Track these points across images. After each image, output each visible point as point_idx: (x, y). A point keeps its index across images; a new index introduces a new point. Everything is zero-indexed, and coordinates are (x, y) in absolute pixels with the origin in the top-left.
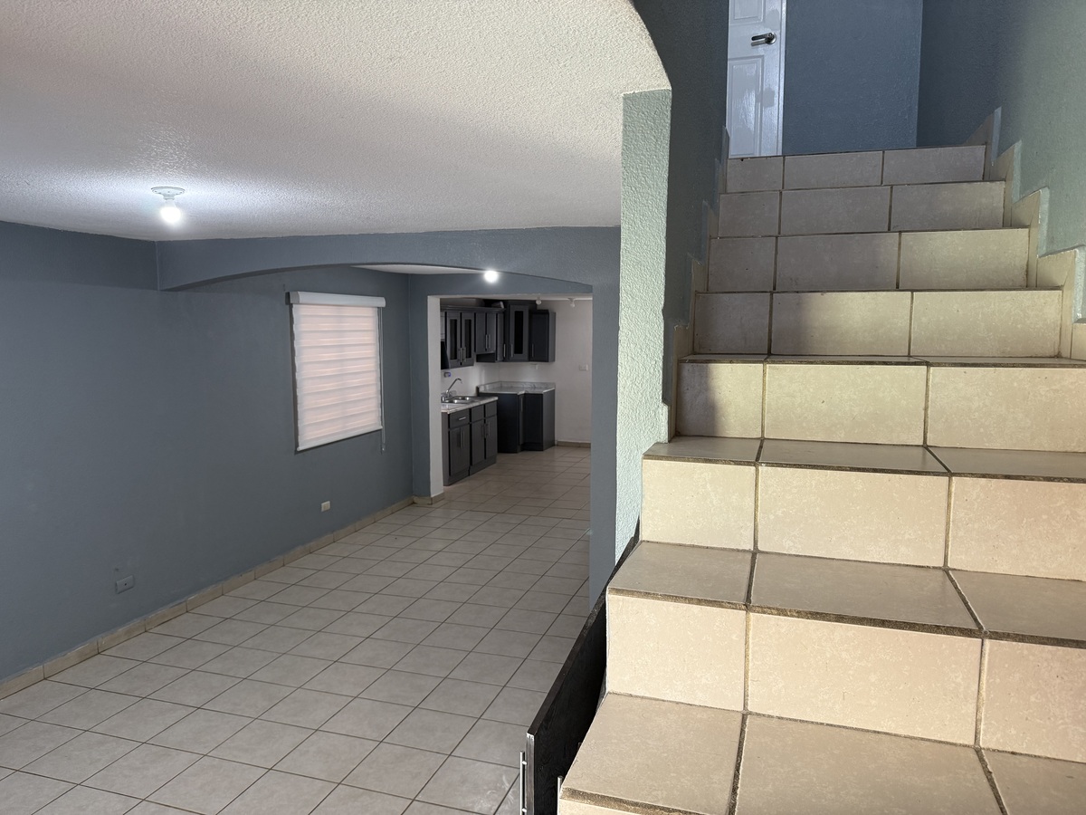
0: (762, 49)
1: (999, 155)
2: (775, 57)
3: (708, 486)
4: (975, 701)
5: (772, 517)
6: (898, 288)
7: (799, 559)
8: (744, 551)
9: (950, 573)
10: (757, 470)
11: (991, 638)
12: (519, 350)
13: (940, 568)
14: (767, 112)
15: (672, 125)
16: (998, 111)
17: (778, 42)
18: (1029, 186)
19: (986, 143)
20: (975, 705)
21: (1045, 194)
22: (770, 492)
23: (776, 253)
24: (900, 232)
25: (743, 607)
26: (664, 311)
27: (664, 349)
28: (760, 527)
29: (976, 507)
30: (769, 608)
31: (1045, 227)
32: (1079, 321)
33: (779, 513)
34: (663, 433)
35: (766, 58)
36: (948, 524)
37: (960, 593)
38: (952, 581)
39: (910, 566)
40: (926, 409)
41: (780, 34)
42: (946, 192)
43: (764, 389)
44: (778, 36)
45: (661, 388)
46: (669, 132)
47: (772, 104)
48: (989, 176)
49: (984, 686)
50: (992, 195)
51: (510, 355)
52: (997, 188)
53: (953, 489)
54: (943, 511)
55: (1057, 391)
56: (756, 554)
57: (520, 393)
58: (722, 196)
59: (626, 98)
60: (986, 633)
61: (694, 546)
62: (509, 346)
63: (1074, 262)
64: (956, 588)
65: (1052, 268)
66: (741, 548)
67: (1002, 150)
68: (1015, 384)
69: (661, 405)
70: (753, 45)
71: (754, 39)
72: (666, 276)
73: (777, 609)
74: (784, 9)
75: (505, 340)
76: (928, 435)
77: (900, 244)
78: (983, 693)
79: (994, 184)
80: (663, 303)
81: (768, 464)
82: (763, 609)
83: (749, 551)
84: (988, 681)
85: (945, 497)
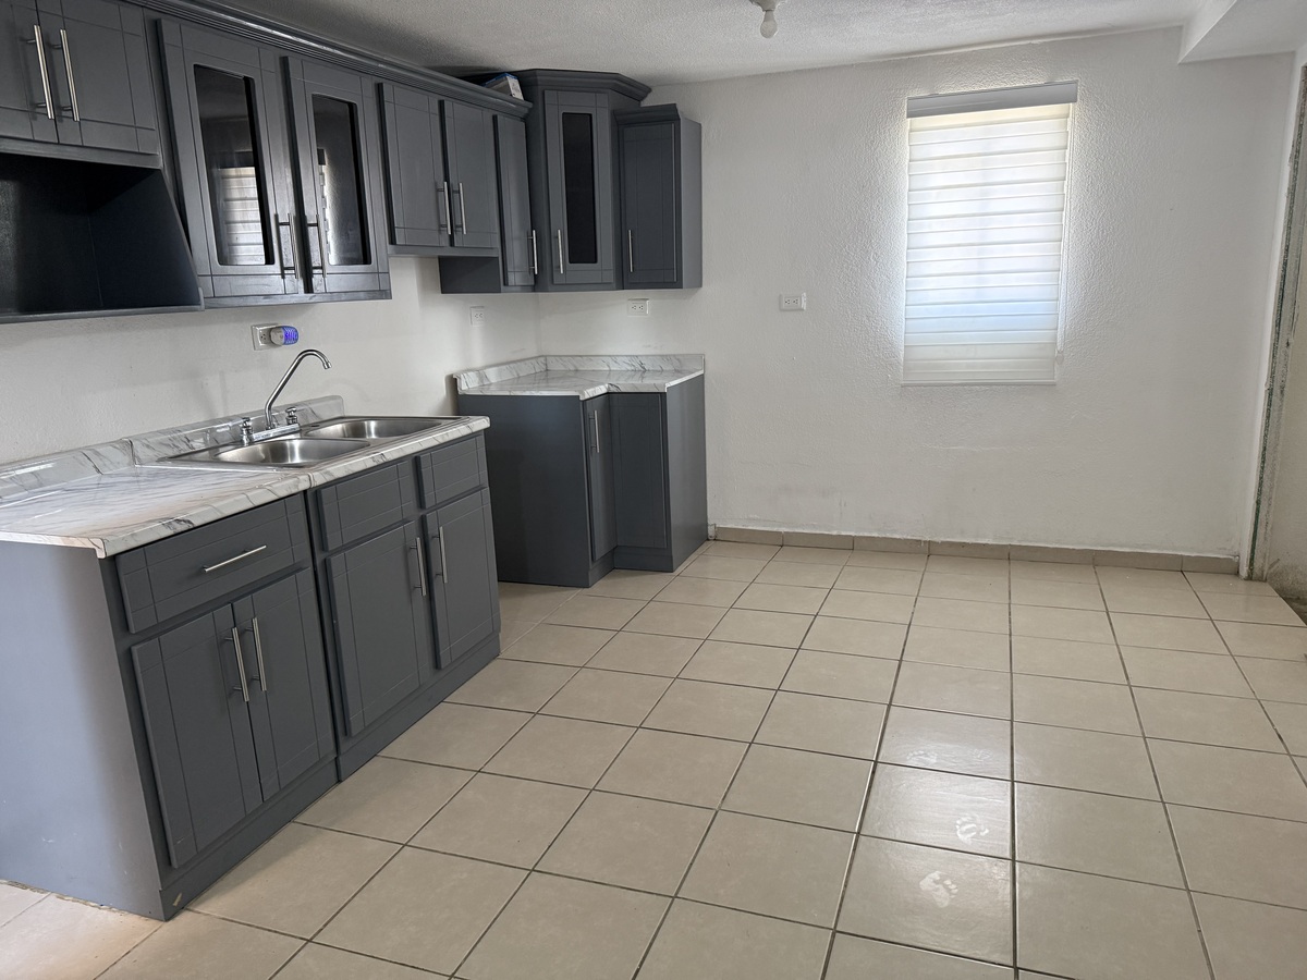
12: (583, 249)
51: (554, 268)
57: (589, 393)
62: (552, 238)
75: (536, 217)
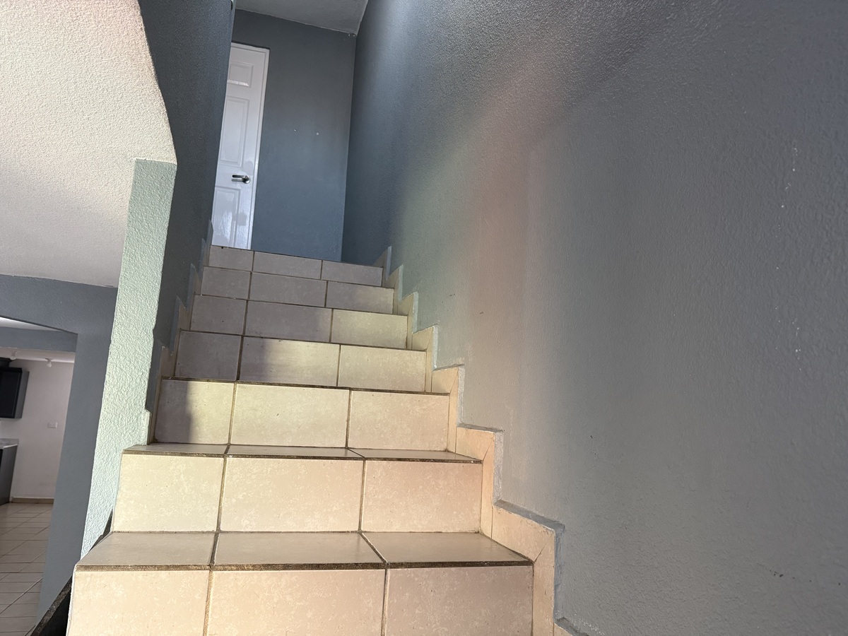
0: (239, 185)
1: (390, 274)
2: (248, 194)
3: (182, 476)
4: (380, 620)
5: (234, 500)
6: (330, 342)
7: (254, 535)
8: (208, 532)
9: (363, 534)
10: (225, 461)
11: (391, 568)
13: (356, 532)
14: (240, 228)
15: (175, 189)
16: (390, 248)
17: (251, 182)
18: (407, 291)
19: (383, 267)
20: (380, 623)
21: (416, 295)
22: (234, 479)
23: (246, 313)
24: (333, 309)
25: (208, 567)
26: (154, 331)
27: (152, 363)
28: (223, 510)
29: (380, 482)
30: (230, 565)
31: (416, 316)
32: (436, 370)
33: (240, 497)
34: (143, 436)
35: (242, 192)
36: (362, 496)
37: (370, 544)
38: (364, 538)
39: (336, 532)
40: (348, 421)
41: (253, 177)
42: (361, 291)
43: (233, 404)
44: (252, 179)
45: (145, 396)
46: (172, 194)
47: (244, 224)
48: (385, 285)
49: (386, 607)
50: (387, 296)
52: (390, 292)
53: (366, 470)
54: (360, 487)
55: (424, 410)
56: (218, 534)
58: (205, 268)
59: (138, 162)
60: (388, 564)
61: (163, 532)
63: (432, 334)
64: (367, 542)
65: (420, 340)
66: (205, 530)
67: (391, 271)
68: (402, 405)
69: (144, 411)
70: (233, 180)
71: (234, 176)
72: (159, 302)
73: (236, 566)
74: (257, 162)
76: (349, 440)
77: (332, 317)
78: (386, 613)
79: (388, 290)
80: (154, 324)
81: (235, 456)
82: (224, 567)
83: (212, 532)
84: (389, 602)
85: (361, 476)
